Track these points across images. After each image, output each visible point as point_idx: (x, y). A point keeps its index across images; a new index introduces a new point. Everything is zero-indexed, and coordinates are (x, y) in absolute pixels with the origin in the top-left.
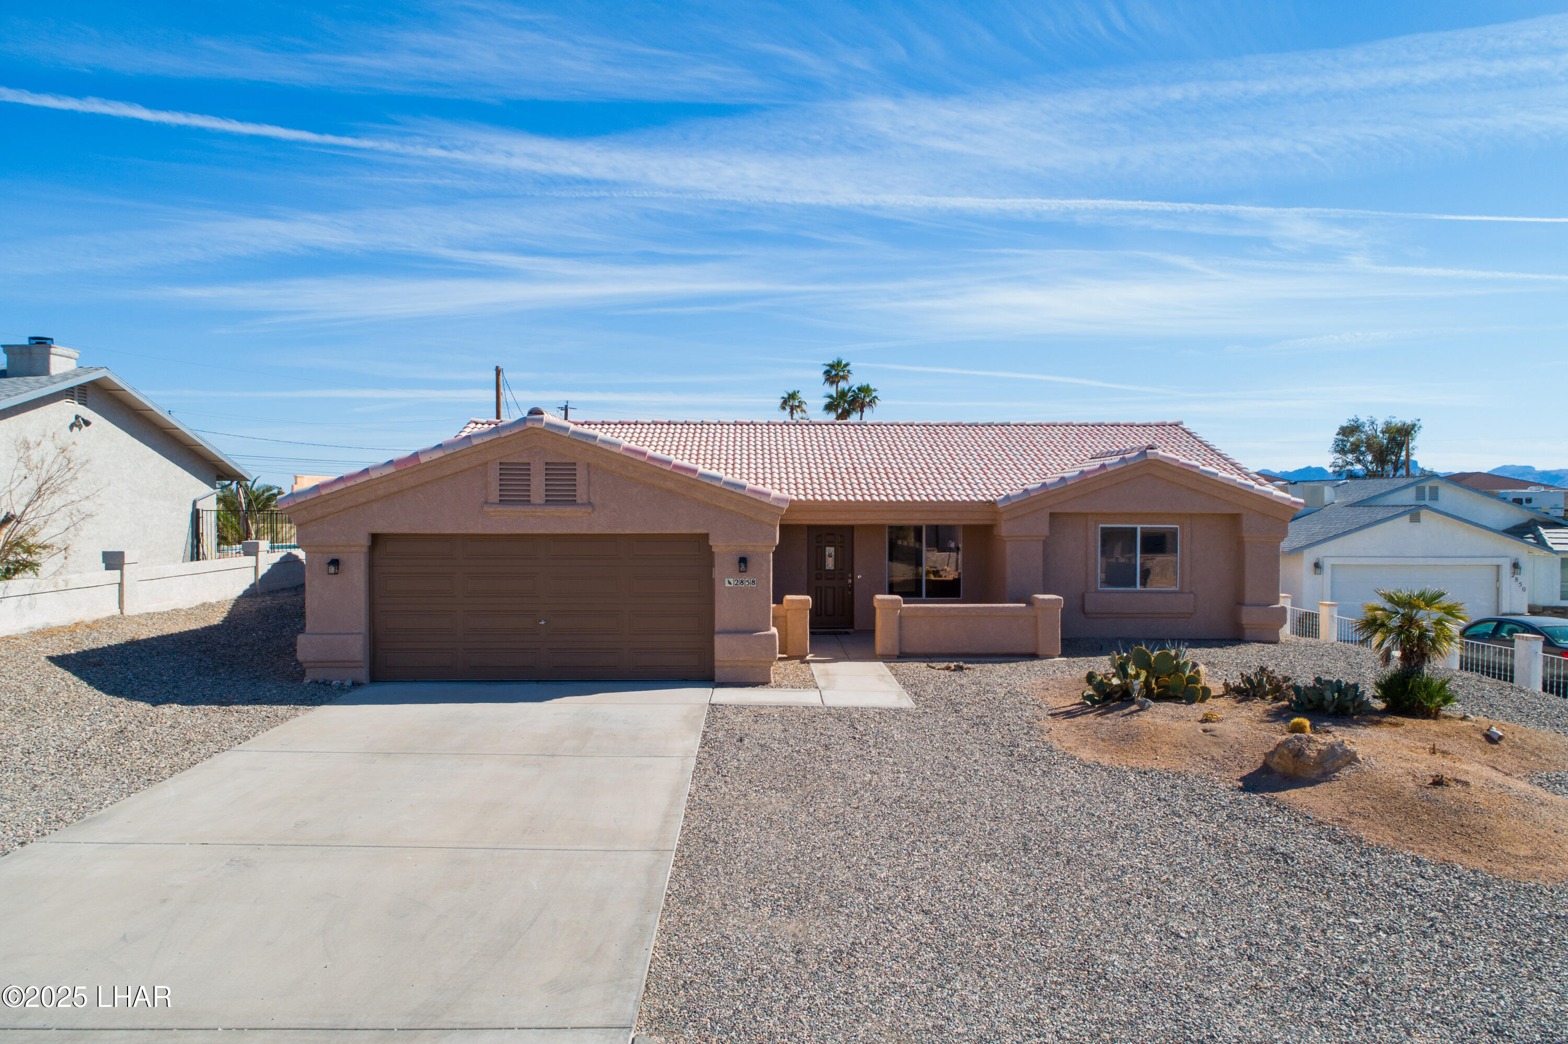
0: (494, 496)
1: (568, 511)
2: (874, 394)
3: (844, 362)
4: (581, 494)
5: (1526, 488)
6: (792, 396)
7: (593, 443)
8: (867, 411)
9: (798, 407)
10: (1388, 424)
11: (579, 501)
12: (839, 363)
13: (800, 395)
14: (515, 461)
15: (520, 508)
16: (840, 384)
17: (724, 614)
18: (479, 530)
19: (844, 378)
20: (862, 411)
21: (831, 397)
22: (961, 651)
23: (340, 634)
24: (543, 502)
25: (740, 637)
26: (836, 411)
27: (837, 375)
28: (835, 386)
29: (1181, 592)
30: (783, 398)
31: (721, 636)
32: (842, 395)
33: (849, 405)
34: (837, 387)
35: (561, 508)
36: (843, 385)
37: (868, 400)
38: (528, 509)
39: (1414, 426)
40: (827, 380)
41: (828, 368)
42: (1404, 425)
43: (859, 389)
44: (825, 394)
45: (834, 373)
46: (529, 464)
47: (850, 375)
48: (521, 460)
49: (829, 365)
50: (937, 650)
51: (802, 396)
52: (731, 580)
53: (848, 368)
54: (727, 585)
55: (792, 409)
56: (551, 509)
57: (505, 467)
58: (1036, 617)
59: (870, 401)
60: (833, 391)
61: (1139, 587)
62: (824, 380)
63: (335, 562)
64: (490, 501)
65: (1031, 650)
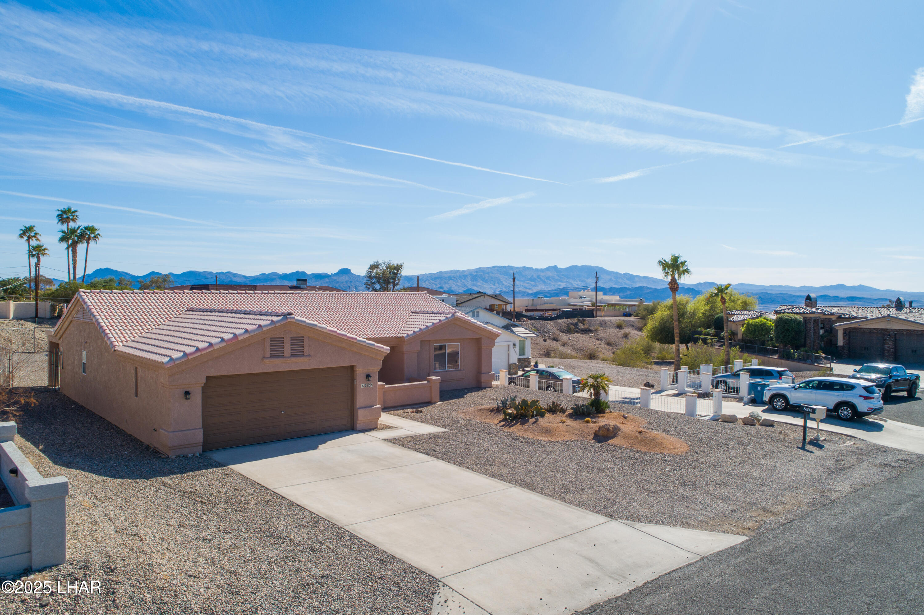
0: (268, 354)
1: (301, 359)
2: (97, 232)
3: (73, 209)
4: (306, 351)
5: (441, 295)
6: (30, 229)
7: (316, 328)
8: (92, 243)
9: (35, 236)
10: (389, 264)
11: (305, 354)
12: (69, 210)
13: (35, 228)
14: (278, 337)
15: (281, 359)
16: (69, 224)
17: (360, 400)
18: (261, 371)
19: (74, 220)
20: (88, 243)
21: (64, 232)
22: (405, 404)
23: (189, 430)
24: (290, 356)
25: (368, 409)
26: (67, 241)
27: (68, 218)
28: (65, 225)
29: (460, 370)
30: (21, 230)
31: (361, 409)
32: (73, 231)
33: (78, 238)
34: (68, 225)
35: (298, 358)
36: (72, 225)
37: (92, 235)
38: (283, 360)
39: (401, 266)
40: (60, 221)
41: (60, 213)
42: (398, 265)
43: (86, 228)
44: (59, 230)
45: (65, 216)
46: (283, 338)
47: (77, 218)
48: (280, 336)
49: (61, 211)
50: (396, 405)
51: (36, 230)
52: (363, 385)
53: (76, 214)
54: (362, 387)
55: (29, 238)
56: (294, 359)
57: (273, 340)
58: (431, 387)
59: (95, 237)
60: (64, 227)
61: (447, 370)
62: (57, 221)
63: (187, 393)
64: (266, 356)
65: (429, 401)
